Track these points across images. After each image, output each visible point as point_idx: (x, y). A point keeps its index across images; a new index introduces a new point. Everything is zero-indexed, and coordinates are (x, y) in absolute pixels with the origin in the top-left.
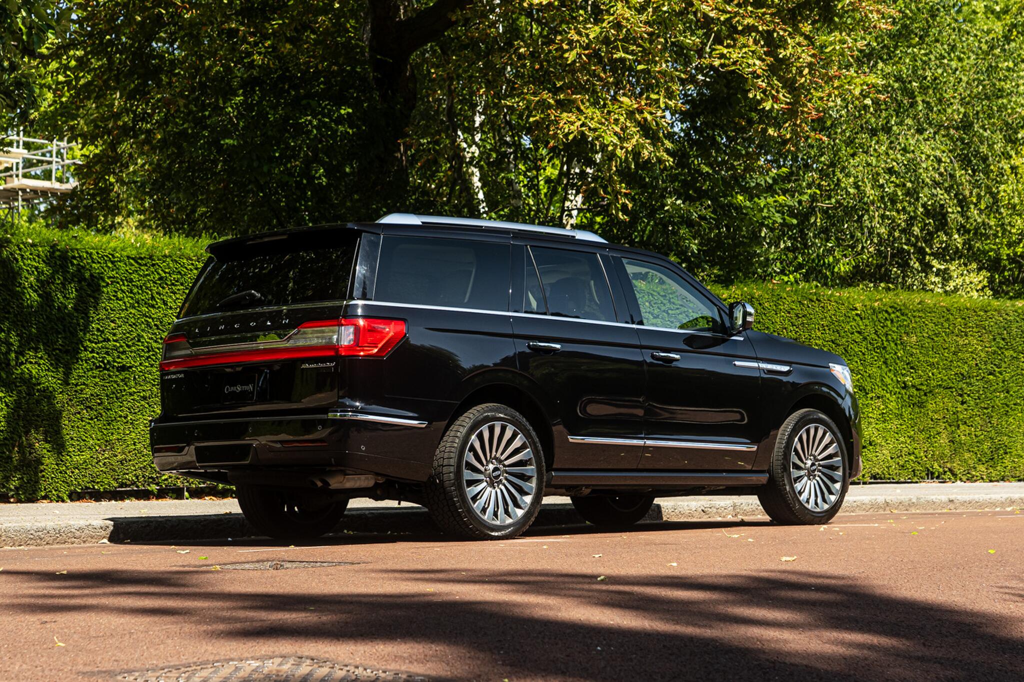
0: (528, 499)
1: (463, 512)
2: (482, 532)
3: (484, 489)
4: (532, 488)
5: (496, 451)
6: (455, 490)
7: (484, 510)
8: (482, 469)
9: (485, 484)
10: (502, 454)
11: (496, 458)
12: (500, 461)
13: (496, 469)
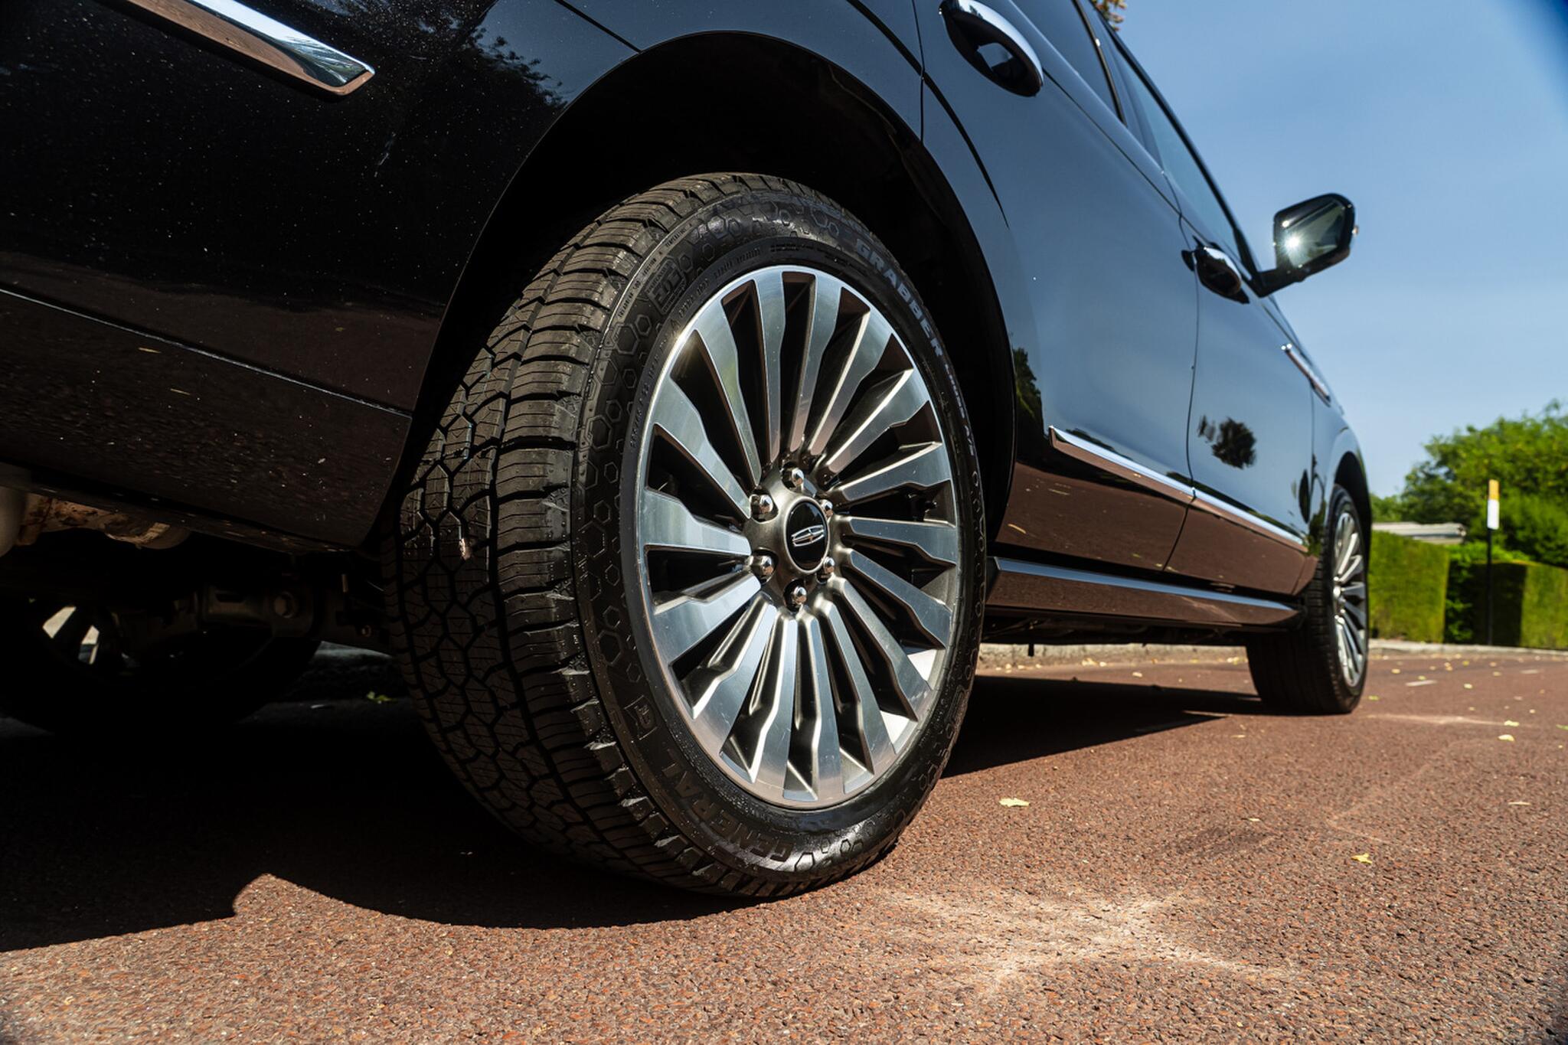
0: (926, 664)
1: (618, 755)
2: (729, 864)
3: (747, 614)
4: (942, 611)
5: (809, 432)
6: (571, 610)
7: (744, 732)
8: (744, 505)
9: (748, 588)
10: (831, 447)
11: (805, 461)
12: (823, 480)
13: (802, 516)
